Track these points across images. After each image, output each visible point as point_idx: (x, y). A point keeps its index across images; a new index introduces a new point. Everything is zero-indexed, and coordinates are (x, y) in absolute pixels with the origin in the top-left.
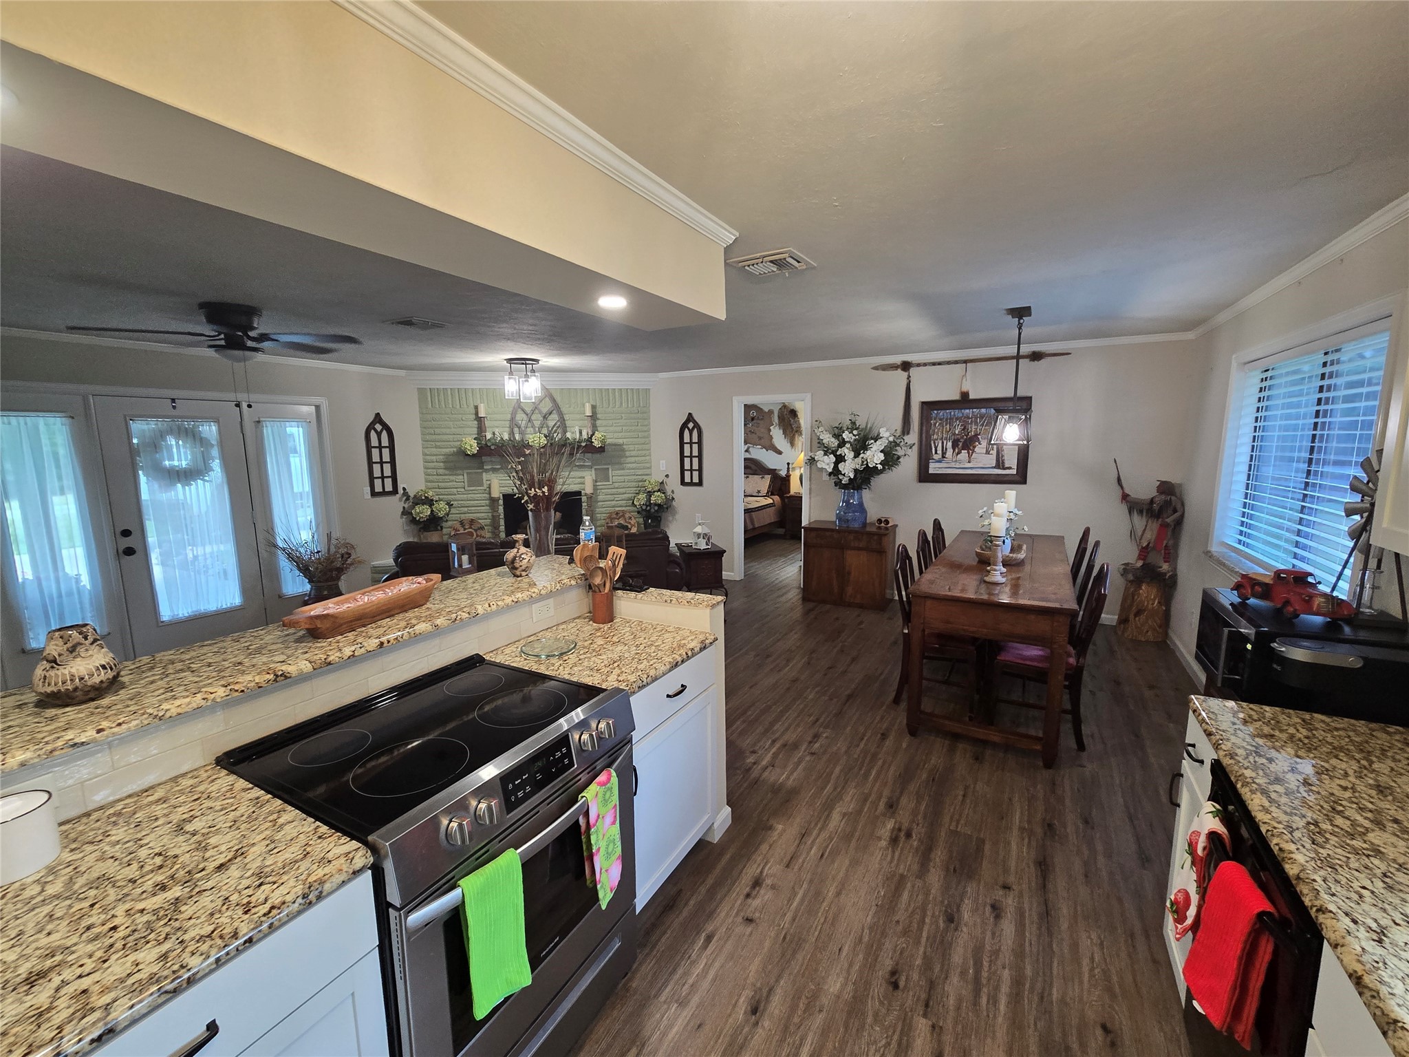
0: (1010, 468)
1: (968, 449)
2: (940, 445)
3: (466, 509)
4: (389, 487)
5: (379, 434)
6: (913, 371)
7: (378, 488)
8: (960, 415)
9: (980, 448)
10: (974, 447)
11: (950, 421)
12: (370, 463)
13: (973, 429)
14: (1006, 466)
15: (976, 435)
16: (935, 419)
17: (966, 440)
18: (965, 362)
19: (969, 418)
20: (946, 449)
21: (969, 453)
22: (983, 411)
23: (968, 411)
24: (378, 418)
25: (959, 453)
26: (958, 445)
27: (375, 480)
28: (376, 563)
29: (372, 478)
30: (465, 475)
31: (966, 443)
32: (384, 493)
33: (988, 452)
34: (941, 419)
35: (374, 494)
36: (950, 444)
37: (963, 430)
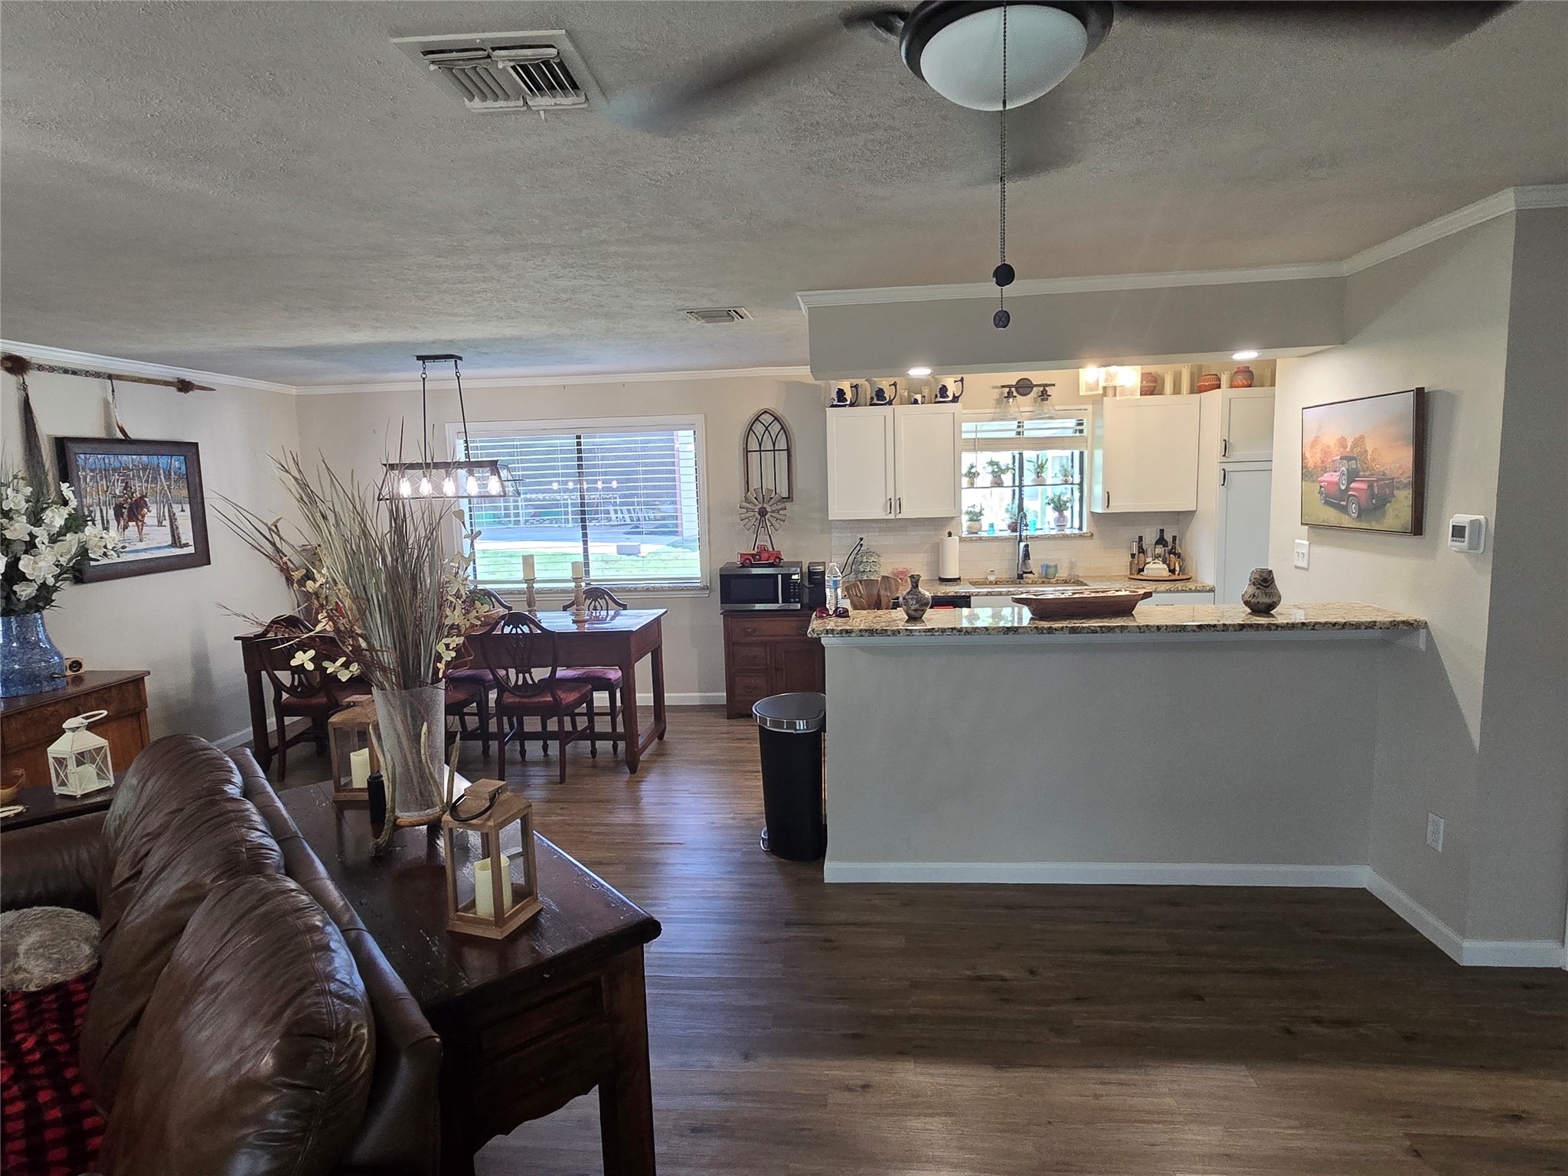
0: (187, 545)
1: (137, 520)
2: (98, 514)
6: (32, 378)
8: (117, 464)
9: (150, 517)
10: (143, 516)
11: (106, 472)
13: (138, 487)
14: (183, 542)
15: (143, 497)
16: (84, 469)
17: (131, 504)
18: (110, 377)
19: (129, 470)
20: (108, 522)
21: (137, 525)
22: (144, 458)
23: (125, 458)
25: (126, 527)
26: (122, 514)
31: (131, 511)
33: (160, 524)
34: (92, 471)
36: (111, 512)
37: (125, 488)
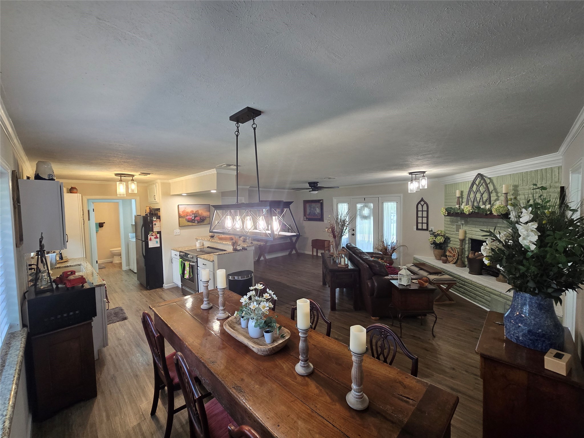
3: (455, 242)
4: (425, 227)
5: (422, 206)
7: (420, 226)
12: (417, 217)
24: (422, 200)
27: (419, 224)
28: (416, 256)
29: (417, 223)
30: (455, 226)
32: (422, 229)
35: (417, 229)
